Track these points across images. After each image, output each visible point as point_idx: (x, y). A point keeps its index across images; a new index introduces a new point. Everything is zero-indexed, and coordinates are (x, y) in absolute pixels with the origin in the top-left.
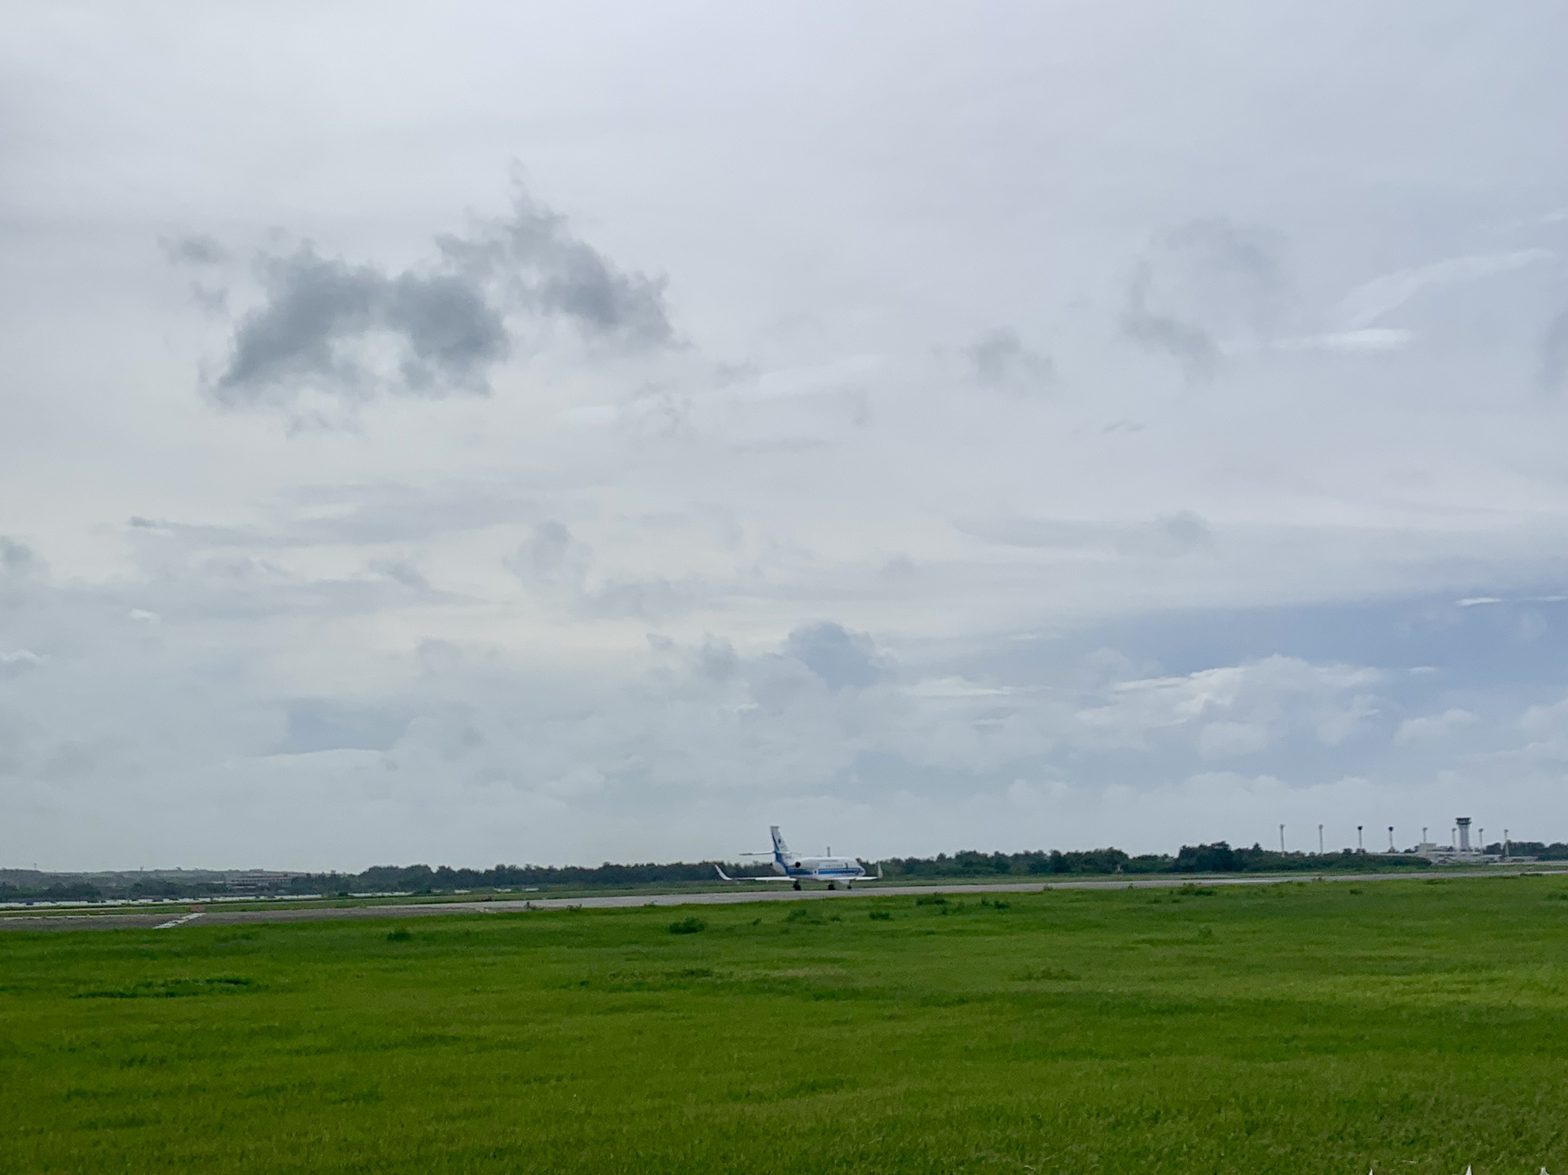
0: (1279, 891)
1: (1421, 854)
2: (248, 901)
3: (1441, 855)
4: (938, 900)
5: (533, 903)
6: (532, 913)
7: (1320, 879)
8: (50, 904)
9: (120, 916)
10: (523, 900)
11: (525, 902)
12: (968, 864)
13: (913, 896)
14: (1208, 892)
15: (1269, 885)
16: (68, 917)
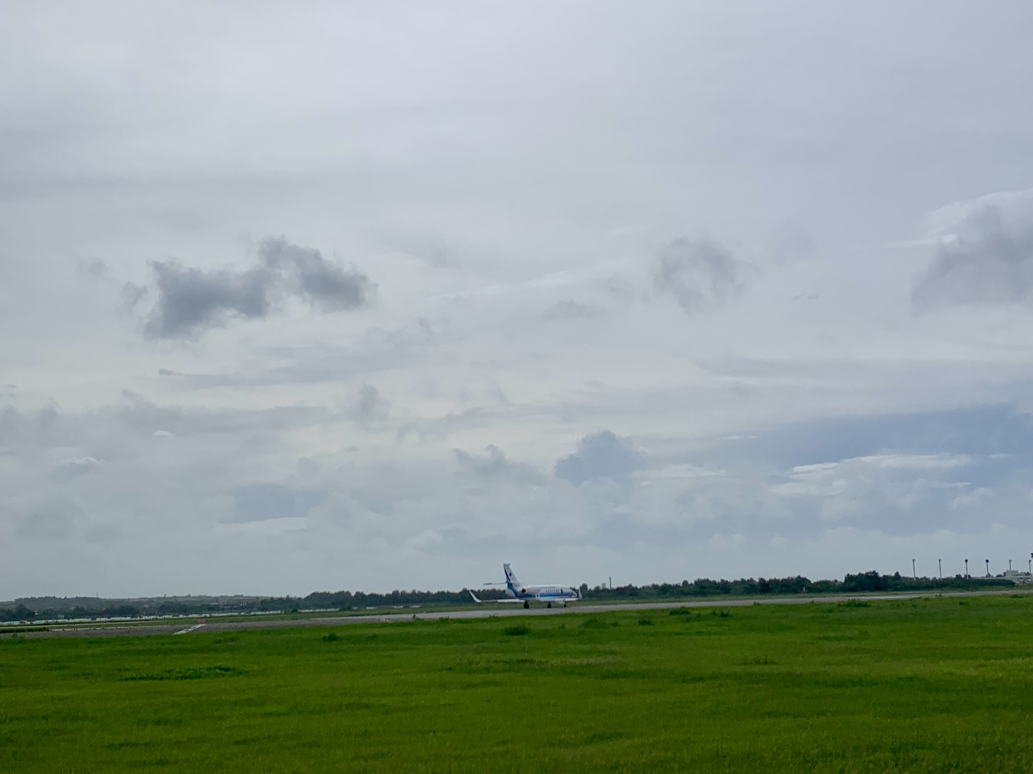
0: (913, 603)
1: (1008, 578)
2: (234, 616)
3: (1021, 578)
4: (684, 611)
5: (418, 616)
6: (417, 622)
7: (940, 596)
8: (107, 619)
9: (151, 626)
10: (410, 613)
11: (413, 615)
12: (703, 588)
13: (666, 610)
14: (865, 605)
15: (906, 600)
16: (119, 627)
